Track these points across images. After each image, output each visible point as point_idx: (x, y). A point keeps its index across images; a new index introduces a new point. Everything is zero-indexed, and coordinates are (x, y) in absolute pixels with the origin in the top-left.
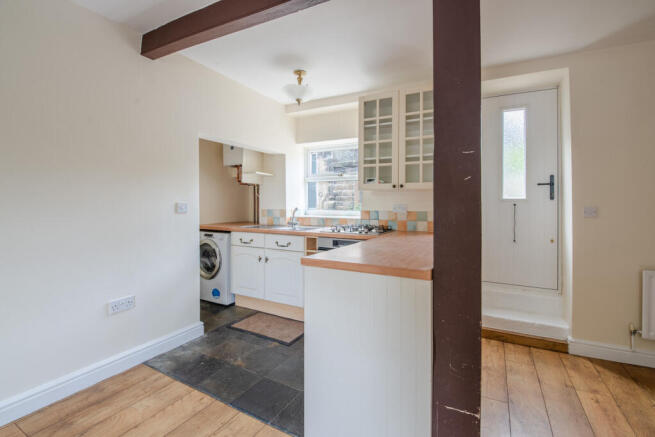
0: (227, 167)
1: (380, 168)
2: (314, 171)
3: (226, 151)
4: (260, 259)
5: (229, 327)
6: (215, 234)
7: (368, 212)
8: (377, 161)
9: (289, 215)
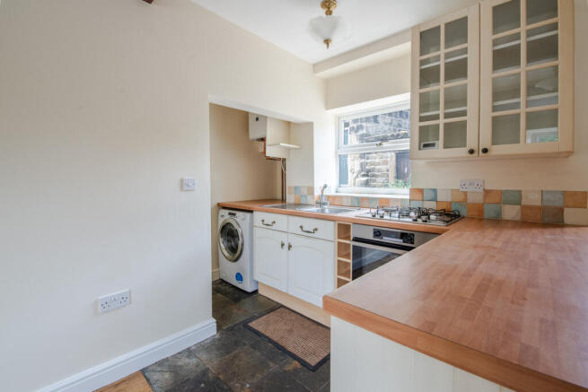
0: (253, 140)
1: (446, 124)
2: (346, 142)
3: (252, 121)
4: (283, 245)
5: (245, 324)
6: (238, 213)
7: (421, 191)
8: (442, 116)
9: (317, 193)
